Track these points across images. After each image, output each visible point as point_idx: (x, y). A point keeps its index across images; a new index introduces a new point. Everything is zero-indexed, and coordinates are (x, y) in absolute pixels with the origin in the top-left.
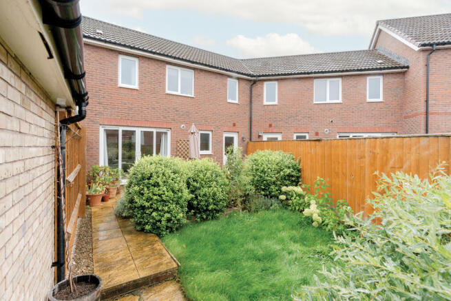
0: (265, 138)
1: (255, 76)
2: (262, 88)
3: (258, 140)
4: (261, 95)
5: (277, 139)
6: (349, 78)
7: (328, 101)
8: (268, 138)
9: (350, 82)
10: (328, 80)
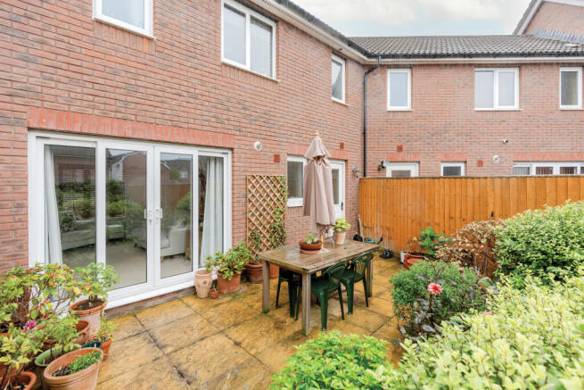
0: (390, 170)
1: (376, 56)
2: (385, 80)
3: (377, 175)
4: (382, 94)
5: (409, 172)
6: (532, 68)
7: (497, 107)
8: (393, 172)
9: (535, 76)
10: (497, 71)
